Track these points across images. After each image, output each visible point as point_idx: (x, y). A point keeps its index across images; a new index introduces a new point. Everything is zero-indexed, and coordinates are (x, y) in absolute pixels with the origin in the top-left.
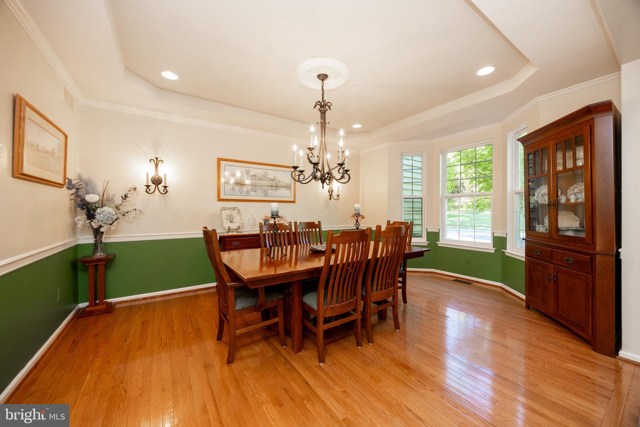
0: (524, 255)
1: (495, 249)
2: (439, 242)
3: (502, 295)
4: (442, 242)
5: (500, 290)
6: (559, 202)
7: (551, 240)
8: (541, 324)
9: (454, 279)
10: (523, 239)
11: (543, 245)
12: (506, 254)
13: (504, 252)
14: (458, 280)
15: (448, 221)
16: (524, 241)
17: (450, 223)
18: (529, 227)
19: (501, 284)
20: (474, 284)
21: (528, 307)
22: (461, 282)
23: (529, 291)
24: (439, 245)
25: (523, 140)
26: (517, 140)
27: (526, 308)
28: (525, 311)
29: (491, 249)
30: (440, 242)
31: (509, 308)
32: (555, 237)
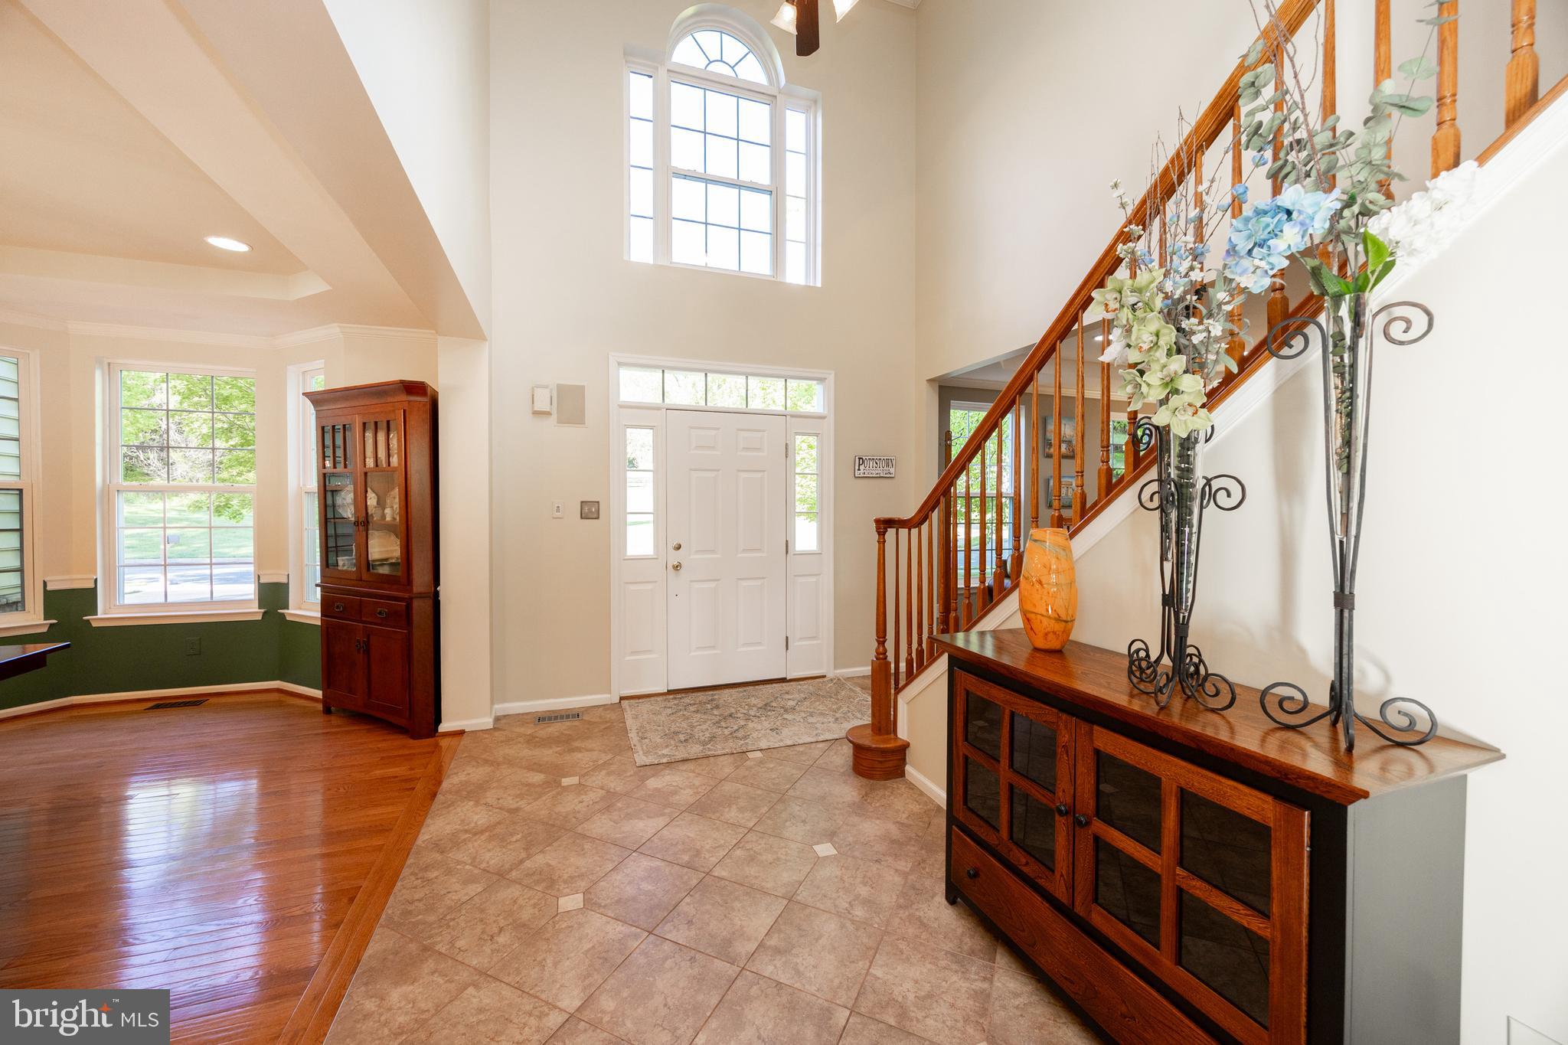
0: (319, 615)
1: (263, 610)
2: (97, 615)
3: (280, 704)
4: (106, 613)
5: (275, 696)
6: (370, 520)
7: (361, 583)
8: (346, 731)
9: (150, 704)
10: (317, 585)
11: (349, 592)
12: (288, 618)
13: (283, 614)
14: (161, 705)
15: (126, 538)
16: (319, 589)
17: (135, 542)
18: (327, 563)
19: (278, 682)
20: (212, 700)
21: (327, 711)
22: (172, 705)
23: (328, 682)
24: (94, 624)
25: (317, 399)
26: (303, 394)
27: (324, 713)
28: (321, 719)
29: (253, 611)
30: (99, 616)
31: (289, 725)
32: (365, 576)
